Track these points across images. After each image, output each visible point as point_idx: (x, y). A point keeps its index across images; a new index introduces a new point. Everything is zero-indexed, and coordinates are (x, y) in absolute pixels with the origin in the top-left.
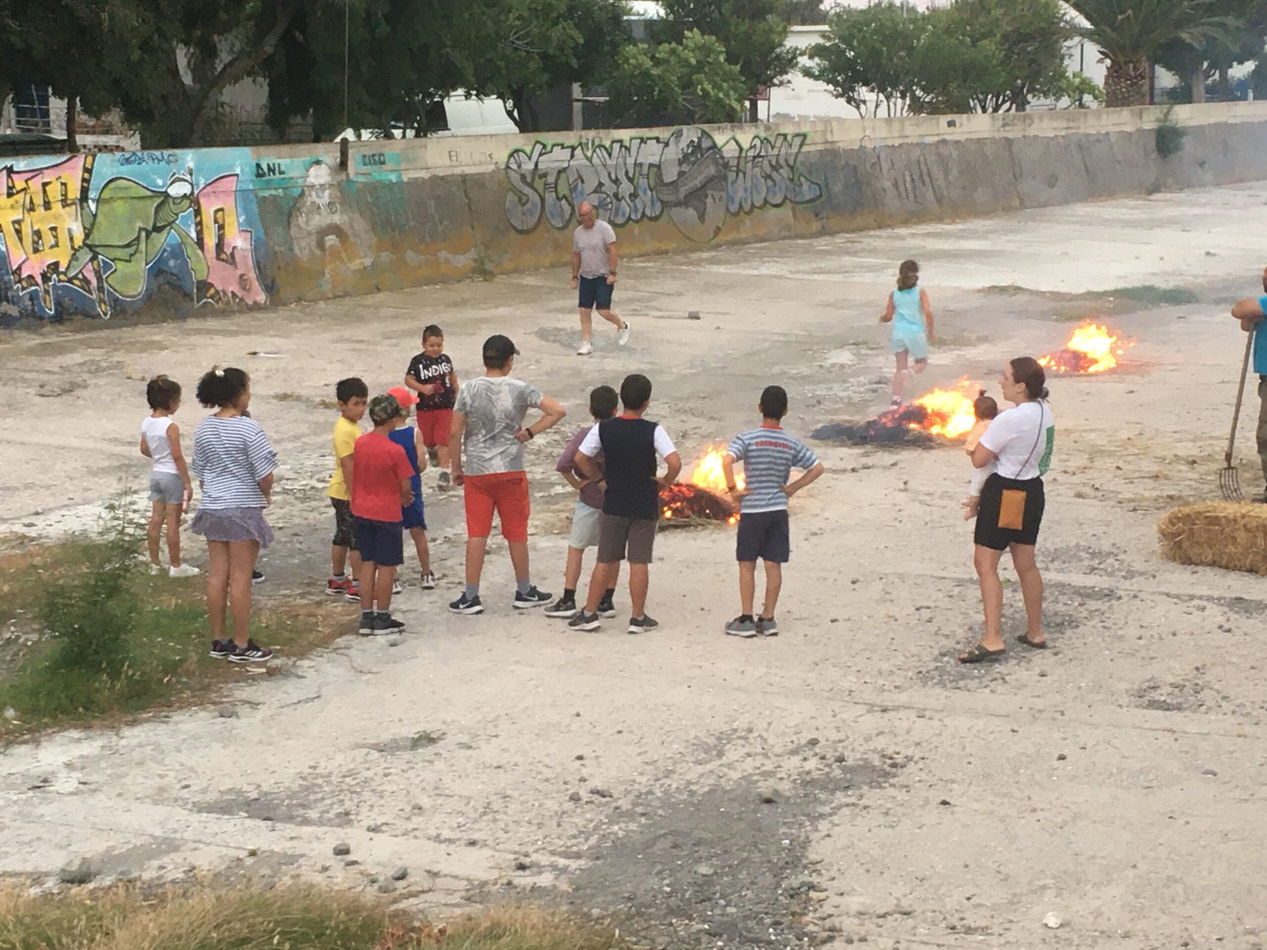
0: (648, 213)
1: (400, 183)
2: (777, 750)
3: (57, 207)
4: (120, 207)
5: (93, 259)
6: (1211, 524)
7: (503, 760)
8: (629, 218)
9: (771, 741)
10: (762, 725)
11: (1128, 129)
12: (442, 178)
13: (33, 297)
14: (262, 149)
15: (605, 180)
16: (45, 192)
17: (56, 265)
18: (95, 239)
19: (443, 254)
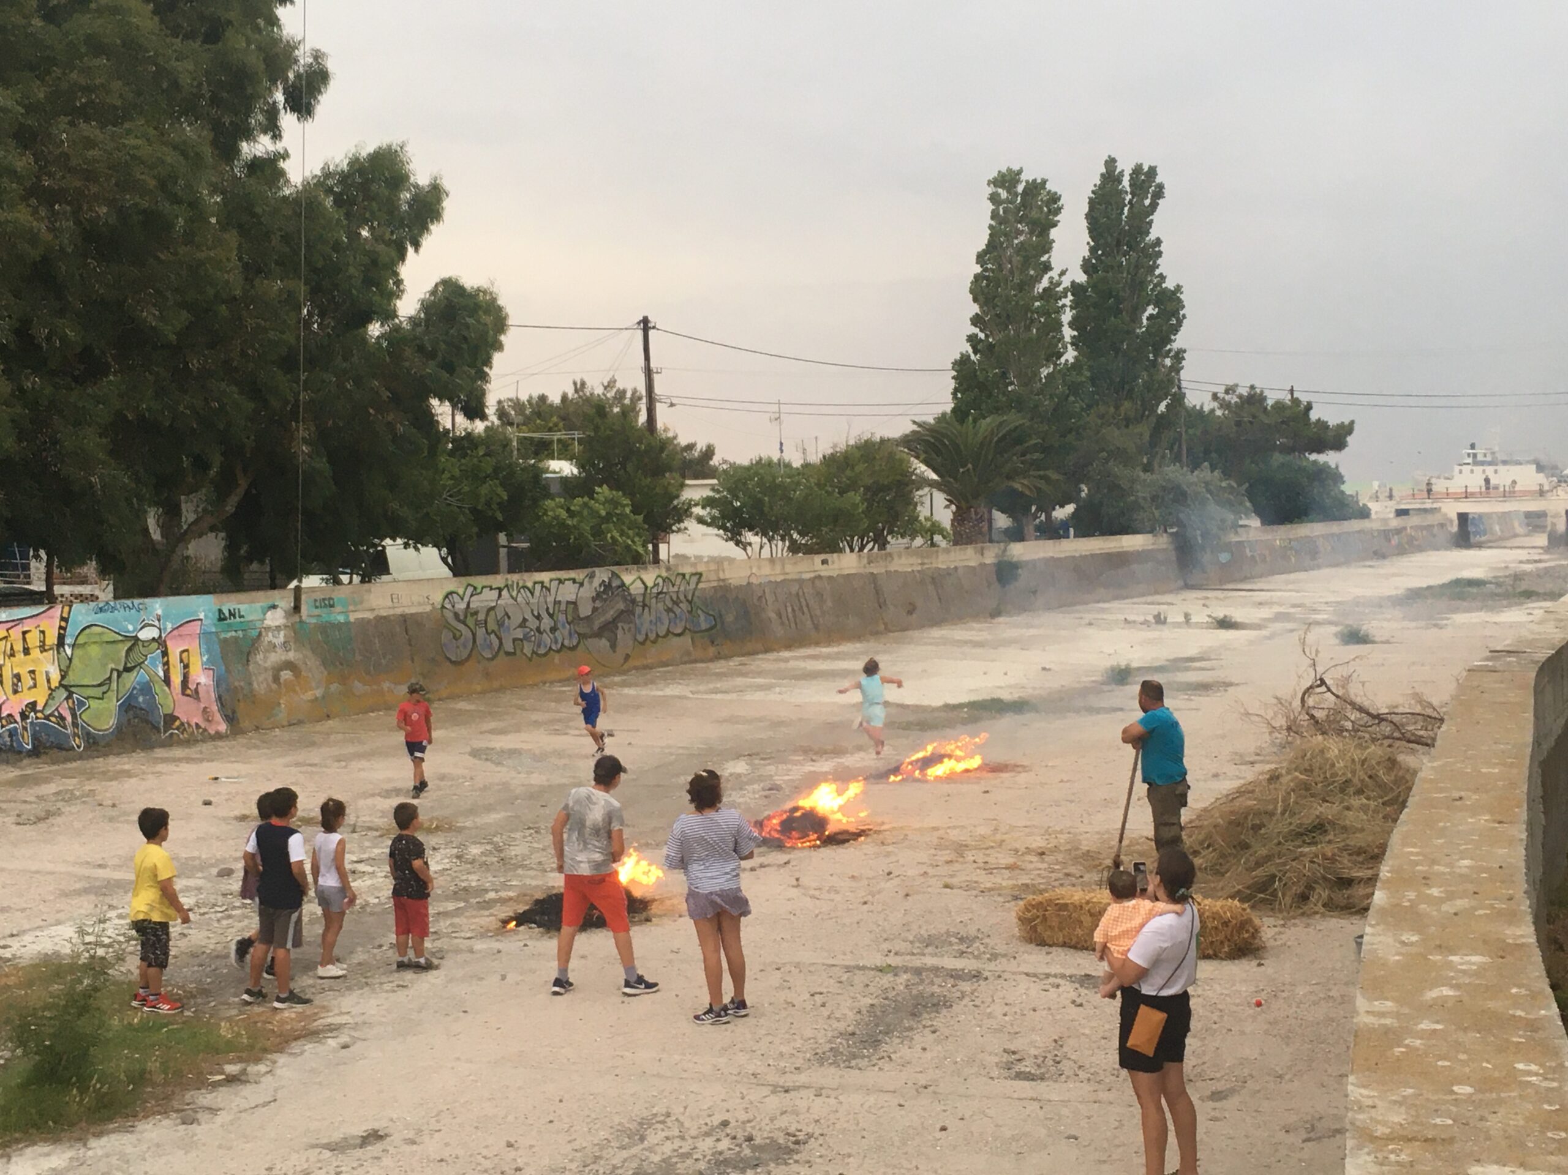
0: (566, 643)
1: (347, 623)
2: (693, 1132)
3: (35, 653)
4: (94, 651)
5: (67, 699)
6: (1060, 910)
7: (445, 1154)
8: (550, 648)
9: (687, 1125)
10: (677, 1110)
11: (972, 564)
12: (385, 617)
13: (12, 734)
14: (224, 597)
15: (529, 616)
16: (24, 639)
17: (33, 706)
18: (71, 679)
19: (386, 685)
